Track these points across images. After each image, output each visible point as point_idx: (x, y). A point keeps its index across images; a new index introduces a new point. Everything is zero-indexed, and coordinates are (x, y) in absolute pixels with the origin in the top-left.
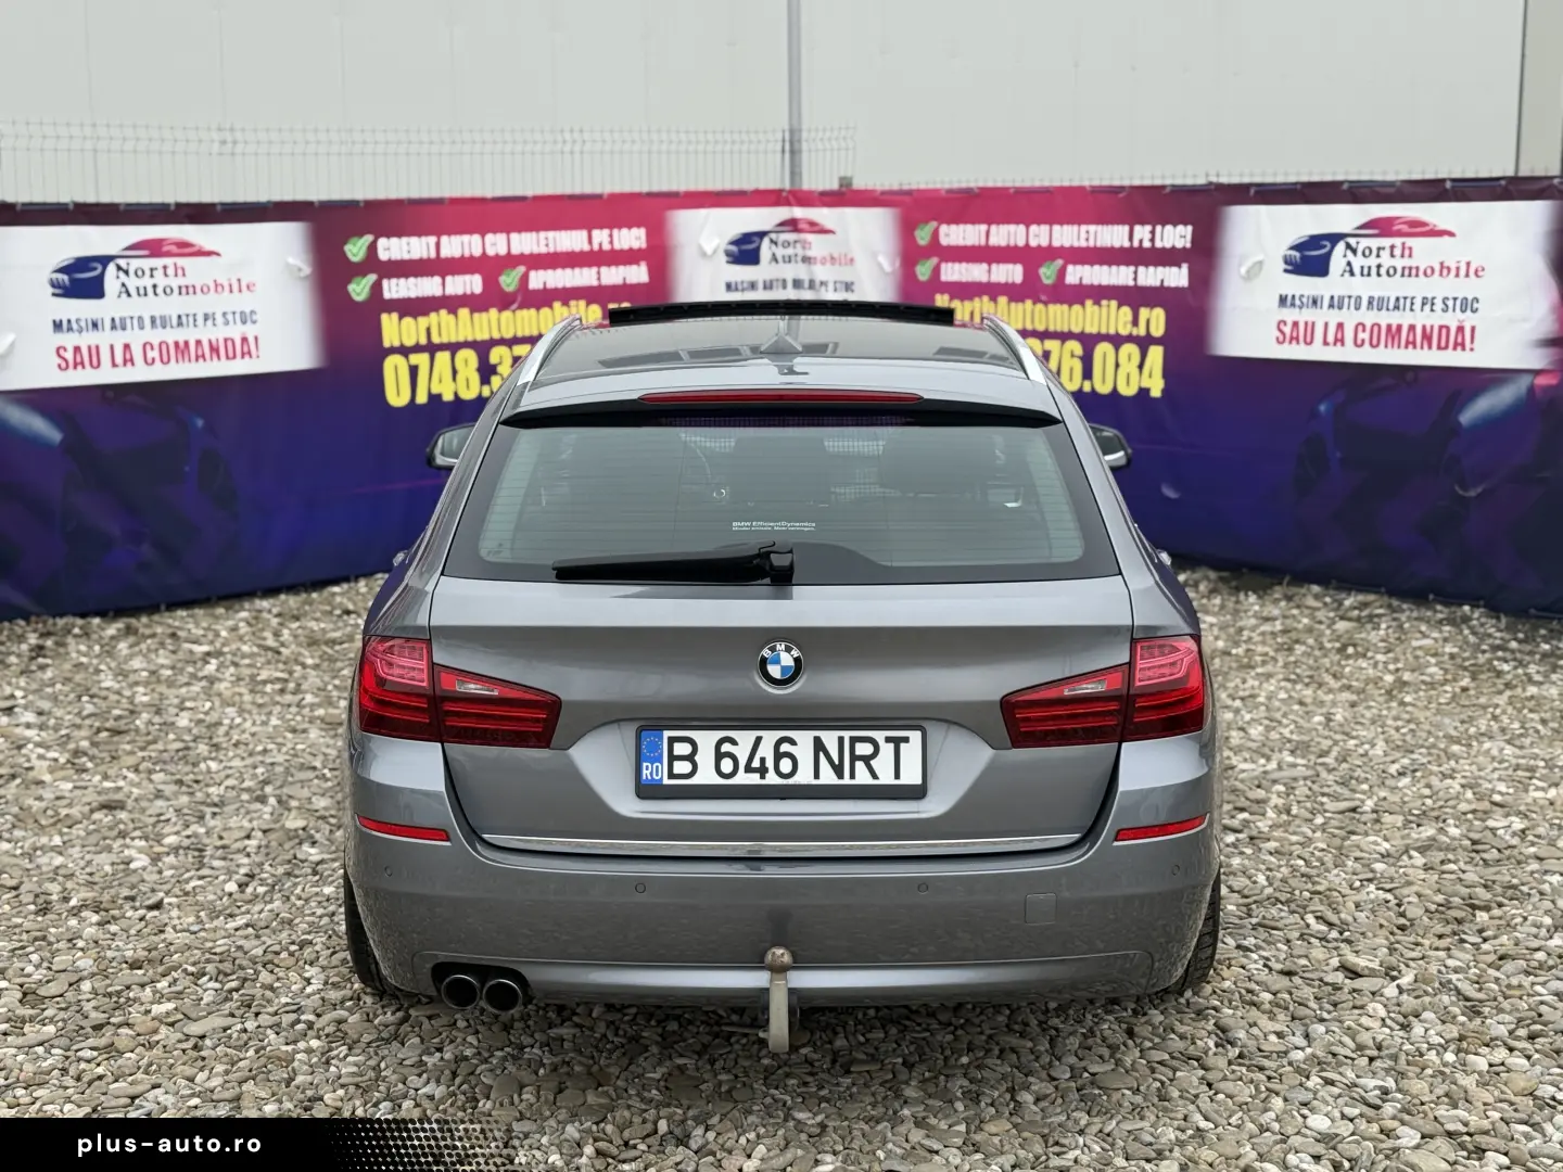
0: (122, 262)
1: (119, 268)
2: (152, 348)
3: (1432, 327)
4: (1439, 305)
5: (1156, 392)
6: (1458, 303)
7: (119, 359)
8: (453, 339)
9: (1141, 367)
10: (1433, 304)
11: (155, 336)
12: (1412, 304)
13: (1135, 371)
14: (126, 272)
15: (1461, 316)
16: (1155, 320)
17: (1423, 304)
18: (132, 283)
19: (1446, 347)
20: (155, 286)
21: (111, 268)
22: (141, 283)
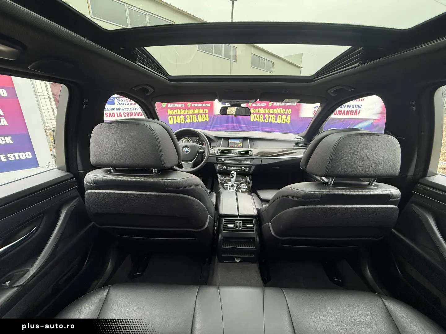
0: (118, 98)
1: (117, 99)
2: (125, 114)
3: (349, 111)
4: (351, 107)
5: (288, 123)
6: (356, 106)
7: (119, 115)
8: (180, 114)
9: (286, 119)
10: (350, 106)
11: (126, 112)
12: (345, 107)
13: (285, 120)
14: (119, 100)
15: (357, 109)
16: (290, 111)
17: (347, 107)
18: (120, 102)
19: (352, 115)
20: (125, 103)
21: (116, 100)
22: (122, 102)
